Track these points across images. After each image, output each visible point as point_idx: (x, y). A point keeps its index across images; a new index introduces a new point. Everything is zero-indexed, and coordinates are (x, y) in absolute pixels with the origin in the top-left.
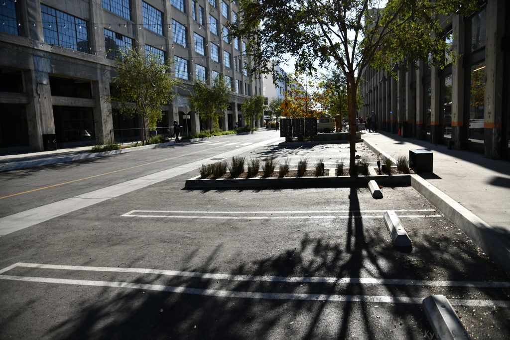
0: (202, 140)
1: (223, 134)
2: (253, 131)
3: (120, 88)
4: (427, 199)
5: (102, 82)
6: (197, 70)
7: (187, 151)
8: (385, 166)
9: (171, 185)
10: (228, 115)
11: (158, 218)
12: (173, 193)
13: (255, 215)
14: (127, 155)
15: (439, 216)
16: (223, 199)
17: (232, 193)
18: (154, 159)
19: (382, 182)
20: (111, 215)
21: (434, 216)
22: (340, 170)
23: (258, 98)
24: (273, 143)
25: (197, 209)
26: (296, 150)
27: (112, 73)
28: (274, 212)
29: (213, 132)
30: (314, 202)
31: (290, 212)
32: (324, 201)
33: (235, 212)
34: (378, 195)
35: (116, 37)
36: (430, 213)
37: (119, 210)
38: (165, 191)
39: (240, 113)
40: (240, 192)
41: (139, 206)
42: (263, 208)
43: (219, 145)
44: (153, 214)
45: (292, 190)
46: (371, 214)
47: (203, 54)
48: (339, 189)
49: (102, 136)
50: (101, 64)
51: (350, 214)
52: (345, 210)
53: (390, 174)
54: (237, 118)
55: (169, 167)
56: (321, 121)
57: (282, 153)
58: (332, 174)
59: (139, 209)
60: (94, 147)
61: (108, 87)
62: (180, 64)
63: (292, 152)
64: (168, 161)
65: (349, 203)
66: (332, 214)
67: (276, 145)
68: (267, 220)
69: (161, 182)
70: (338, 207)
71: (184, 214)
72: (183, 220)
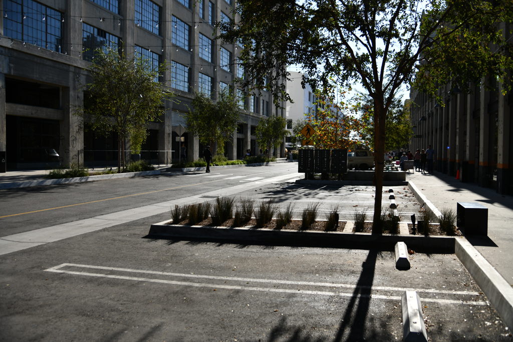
0: (198, 170)
1: (227, 164)
2: (268, 162)
3: (95, 97)
4: (472, 275)
5: (75, 89)
6: (200, 80)
7: (174, 184)
8: (423, 223)
9: (133, 230)
10: (238, 139)
11: (93, 277)
12: (129, 241)
13: (226, 282)
14: (94, 185)
15: (482, 303)
16: (191, 256)
17: (208, 246)
18: (126, 192)
19: (414, 246)
20: (33, 268)
21: (475, 303)
22: (360, 224)
23: (278, 120)
24: (289, 179)
25: (150, 268)
26: (316, 190)
27: (88, 79)
28: (252, 280)
29: (215, 160)
30: (313, 268)
31: (275, 281)
32: (327, 267)
33: (200, 276)
34: (403, 265)
35: (98, 34)
36: (469, 298)
37: (46, 261)
38: (120, 238)
39: (254, 137)
40: (219, 246)
41: (76, 257)
42: (238, 273)
43: (218, 179)
44: (89, 270)
45: (290, 248)
46: (386, 293)
47: (210, 61)
48: (353, 251)
49: (68, 157)
50: (75, 67)
51: (356, 292)
52: (351, 283)
53: (426, 235)
54: (249, 143)
55: (142, 204)
56: (357, 154)
57: (296, 193)
58: (349, 228)
59: (74, 262)
60: (52, 171)
61: (82, 95)
62: (179, 71)
63: (309, 194)
64: (144, 195)
65: (360, 273)
66: (331, 289)
67: (293, 183)
68: (237, 292)
69: (121, 225)
70: (343, 278)
71: (130, 274)
72: (124, 282)
